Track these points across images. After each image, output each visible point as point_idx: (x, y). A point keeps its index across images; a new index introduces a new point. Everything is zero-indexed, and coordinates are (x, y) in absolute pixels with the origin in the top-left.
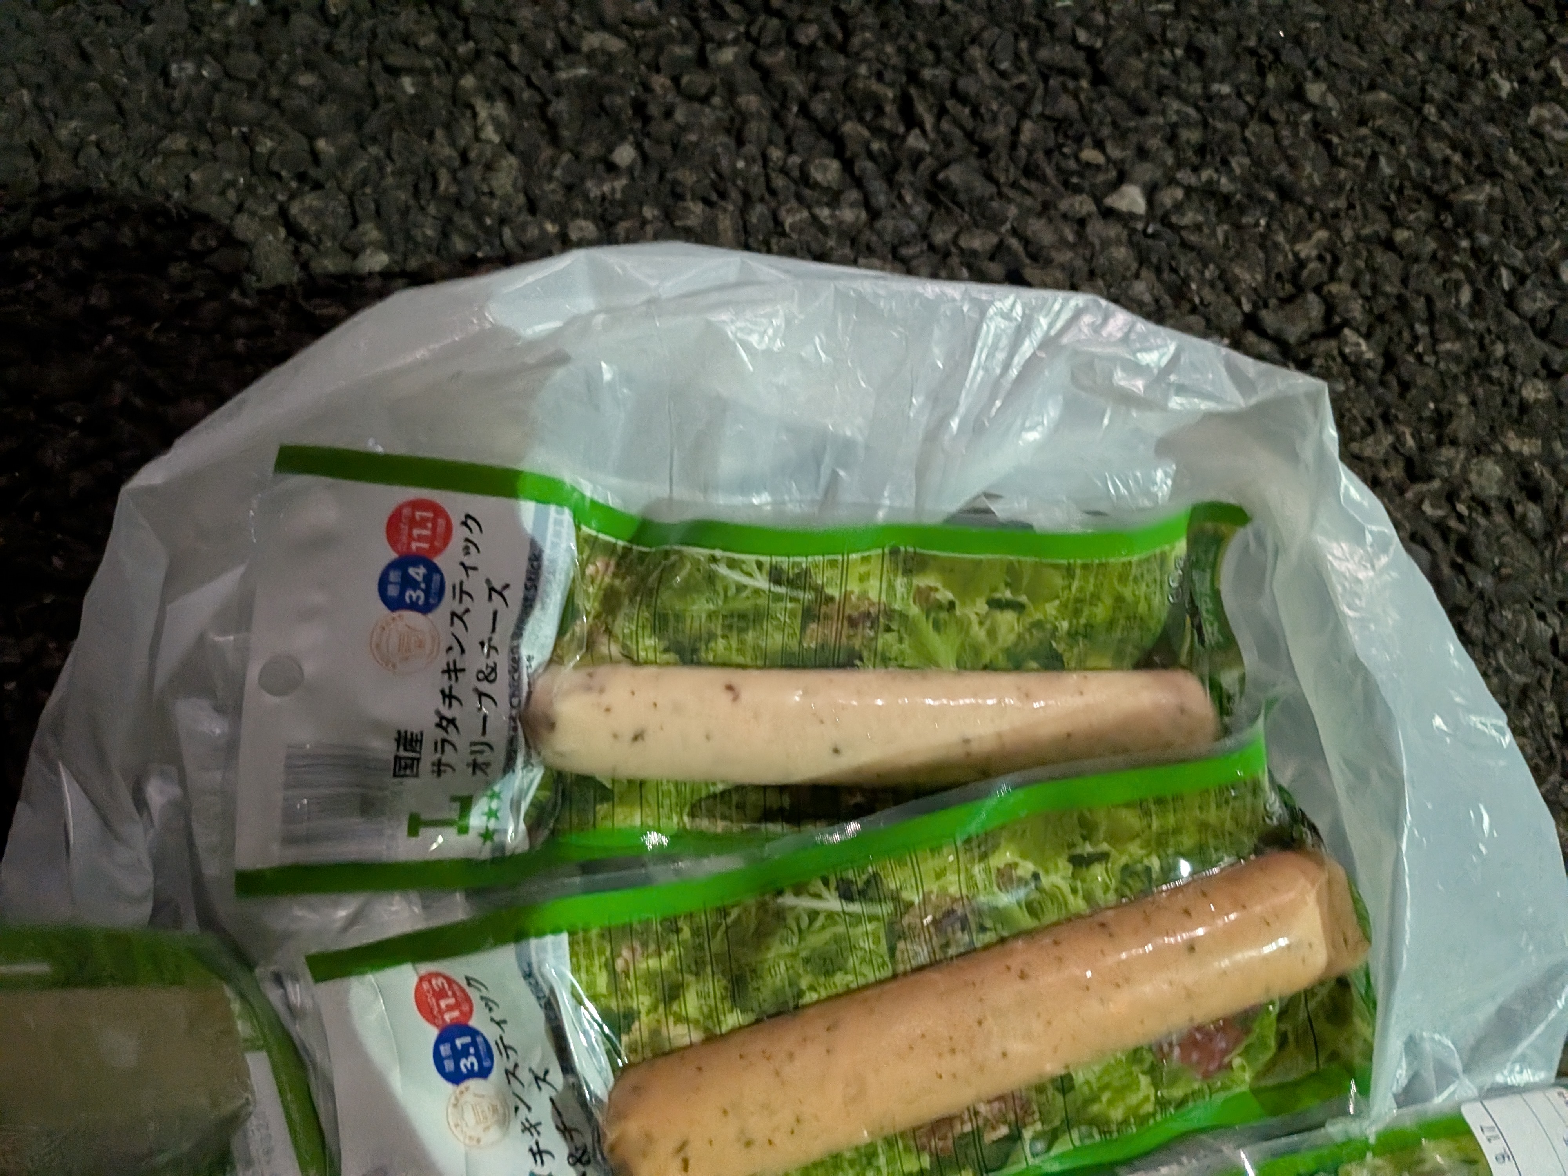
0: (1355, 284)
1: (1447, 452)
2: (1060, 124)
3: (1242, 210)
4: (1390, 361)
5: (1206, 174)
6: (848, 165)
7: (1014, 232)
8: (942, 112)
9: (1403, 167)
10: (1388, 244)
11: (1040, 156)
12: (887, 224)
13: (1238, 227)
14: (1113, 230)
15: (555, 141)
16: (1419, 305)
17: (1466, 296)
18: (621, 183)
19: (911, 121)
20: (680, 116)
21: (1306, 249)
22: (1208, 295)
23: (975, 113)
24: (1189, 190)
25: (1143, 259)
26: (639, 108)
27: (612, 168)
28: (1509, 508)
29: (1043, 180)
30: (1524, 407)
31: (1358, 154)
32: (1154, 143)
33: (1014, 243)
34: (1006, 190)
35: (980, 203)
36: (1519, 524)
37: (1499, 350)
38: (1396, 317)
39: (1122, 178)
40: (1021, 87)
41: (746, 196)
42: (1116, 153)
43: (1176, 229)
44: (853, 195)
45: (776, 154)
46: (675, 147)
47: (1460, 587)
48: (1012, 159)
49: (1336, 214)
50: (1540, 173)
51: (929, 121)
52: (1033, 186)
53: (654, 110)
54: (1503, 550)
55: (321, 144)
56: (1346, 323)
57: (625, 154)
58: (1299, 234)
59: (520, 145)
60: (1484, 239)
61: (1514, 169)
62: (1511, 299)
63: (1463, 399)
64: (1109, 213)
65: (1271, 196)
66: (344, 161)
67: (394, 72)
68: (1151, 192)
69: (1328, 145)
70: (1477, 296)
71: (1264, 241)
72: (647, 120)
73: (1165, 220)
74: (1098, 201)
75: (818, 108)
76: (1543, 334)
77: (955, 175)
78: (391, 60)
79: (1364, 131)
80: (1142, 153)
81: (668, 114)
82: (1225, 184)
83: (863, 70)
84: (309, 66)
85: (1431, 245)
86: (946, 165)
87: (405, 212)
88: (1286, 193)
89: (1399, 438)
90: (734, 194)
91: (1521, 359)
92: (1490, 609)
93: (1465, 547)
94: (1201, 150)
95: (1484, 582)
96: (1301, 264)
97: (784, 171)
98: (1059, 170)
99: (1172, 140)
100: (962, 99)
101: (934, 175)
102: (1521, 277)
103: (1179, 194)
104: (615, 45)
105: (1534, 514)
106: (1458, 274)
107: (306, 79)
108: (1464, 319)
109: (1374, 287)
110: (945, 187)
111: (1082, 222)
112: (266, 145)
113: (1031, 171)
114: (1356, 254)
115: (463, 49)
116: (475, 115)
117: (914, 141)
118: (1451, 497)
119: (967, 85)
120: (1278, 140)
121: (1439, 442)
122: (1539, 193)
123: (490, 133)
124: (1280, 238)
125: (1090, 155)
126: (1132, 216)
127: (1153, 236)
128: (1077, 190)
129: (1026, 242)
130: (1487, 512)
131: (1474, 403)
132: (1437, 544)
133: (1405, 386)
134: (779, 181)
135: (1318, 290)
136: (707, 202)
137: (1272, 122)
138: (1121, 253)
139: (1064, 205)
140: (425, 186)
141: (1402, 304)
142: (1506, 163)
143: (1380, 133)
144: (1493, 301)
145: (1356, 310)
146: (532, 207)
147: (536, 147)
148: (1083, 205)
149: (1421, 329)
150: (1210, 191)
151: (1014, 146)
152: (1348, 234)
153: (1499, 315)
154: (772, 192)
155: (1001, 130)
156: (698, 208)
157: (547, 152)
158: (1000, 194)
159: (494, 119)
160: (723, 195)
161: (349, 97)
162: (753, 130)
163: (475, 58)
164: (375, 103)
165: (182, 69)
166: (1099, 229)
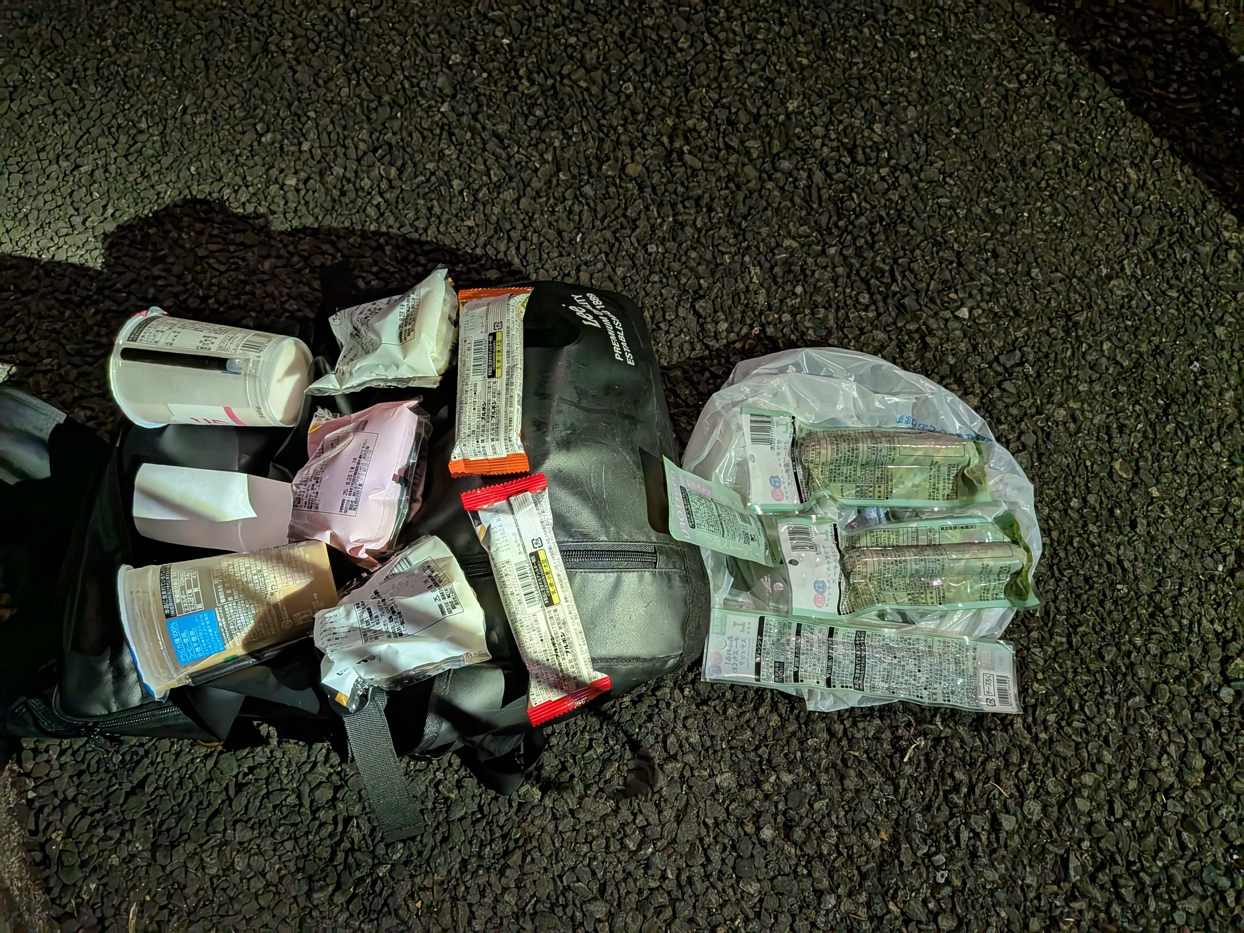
0: (1033, 348)
1: (1049, 406)
2: (944, 282)
3: (1000, 317)
4: (1039, 375)
5: (991, 304)
6: (871, 295)
7: (924, 323)
8: (904, 277)
9: (1060, 304)
10: (1047, 333)
11: (936, 294)
12: (883, 319)
13: (998, 325)
14: (957, 325)
15: (776, 283)
16: (1052, 356)
17: (1069, 353)
18: (798, 300)
19: (894, 280)
20: (817, 275)
21: (1019, 334)
22: (984, 350)
23: (915, 277)
24: (984, 310)
25: (965, 335)
26: (803, 271)
27: (794, 294)
28: (1065, 423)
29: (936, 303)
30: (1079, 392)
31: (1044, 298)
32: (974, 292)
33: (924, 327)
34: (924, 308)
35: (914, 312)
36: (1067, 429)
37: (1075, 373)
38: (1045, 360)
39: (963, 305)
40: (933, 267)
41: (838, 307)
42: (961, 296)
43: (978, 324)
44: (873, 307)
45: (848, 291)
46: (815, 286)
47: (1043, 447)
48: (926, 295)
49: (1032, 321)
50: (1107, 307)
51: (899, 278)
52: (932, 306)
53: (808, 272)
54: (1060, 437)
55: (702, 281)
56: (1026, 362)
57: (799, 290)
58: (1019, 328)
59: (765, 285)
60: (1080, 333)
61: (1099, 305)
62: (1084, 354)
63: (1059, 389)
64: (956, 318)
65: (1012, 314)
66: (710, 288)
67: (723, 253)
68: (970, 312)
69: (1035, 294)
70: (1073, 354)
71: (1006, 330)
72: (806, 276)
73: (974, 321)
74: (953, 313)
75: (863, 274)
76: (1091, 368)
77: (906, 301)
78: (721, 248)
79: (1049, 289)
80: (970, 295)
81: (813, 272)
82: (996, 309)
83: (879, 258)
84: (694, 249)
85: (1062, 334)
86: (904, 297)
87: (730, 308)
88: (1017, 312)
89: (1036, 400)
90: (834, 306)
91: (1080, 377)
92: (1051, 454)
93: (1048, 435)
94: (990, 294)
95: (1051, 446)
96: (1017, 339)
97: (851, 297)
98: (942, 300)
99: (981, 291)
100: (912, 271)
101: (900, 300)
102: (1090, 347)
103: (980, 311)
104: (795, 244)
105: (1072, 427)
106: (1068, 345)
107: (693, 254)
108: (1066, 361)
109: (1039, 348)
110: (903, 305)
111: (947, 321)
112: (684, 280)
113: (932, 300)
114: (1035, 337)
115: (744, 244)
116: (750, 272)
117: (894, 288)
118: (1047, 420)
119: (914, 266)
120: (1017, 292)
121: (1048, 403)
122: (1105, 315)
123: (755, 280)
124: (1011, 330)
125: (953, 295)
126: (964, 319)
127: (970, 327)
128: (947, 308)
129: (927, 328)
130: (1057, 426)
131: (1062, 390)
132: (1040, 433)
133: (1041, 383)
134: (849, 302)
135: (1020, 349)
136: (826, 308)
137: (1017, 285)
138: (958, 333)
139: (941, 314)
140: (736, 299)
141: (1047, 356)
142: (1096, 303)
143: (1054, 289)
144: (1078, 355)
145: (1031, 357)
146: (770, 308)
147: (770, 287)
148: (947, 314)
149: (1051, 364)
150: (991, 310)
151: (927, 290)
152: (1034, 330)
153: (1079, 361)
154: (846, 305)
155: (924, 285)
156: (822, 311)
157: (774, 288)
158: (921, 310)
159: (756, 274)
160: (830, 306)
161: (708, 262)
162: (841, 281)
163: (748, 247)
164: (717, 265)
165: (652, 248)
166: (953, 324)
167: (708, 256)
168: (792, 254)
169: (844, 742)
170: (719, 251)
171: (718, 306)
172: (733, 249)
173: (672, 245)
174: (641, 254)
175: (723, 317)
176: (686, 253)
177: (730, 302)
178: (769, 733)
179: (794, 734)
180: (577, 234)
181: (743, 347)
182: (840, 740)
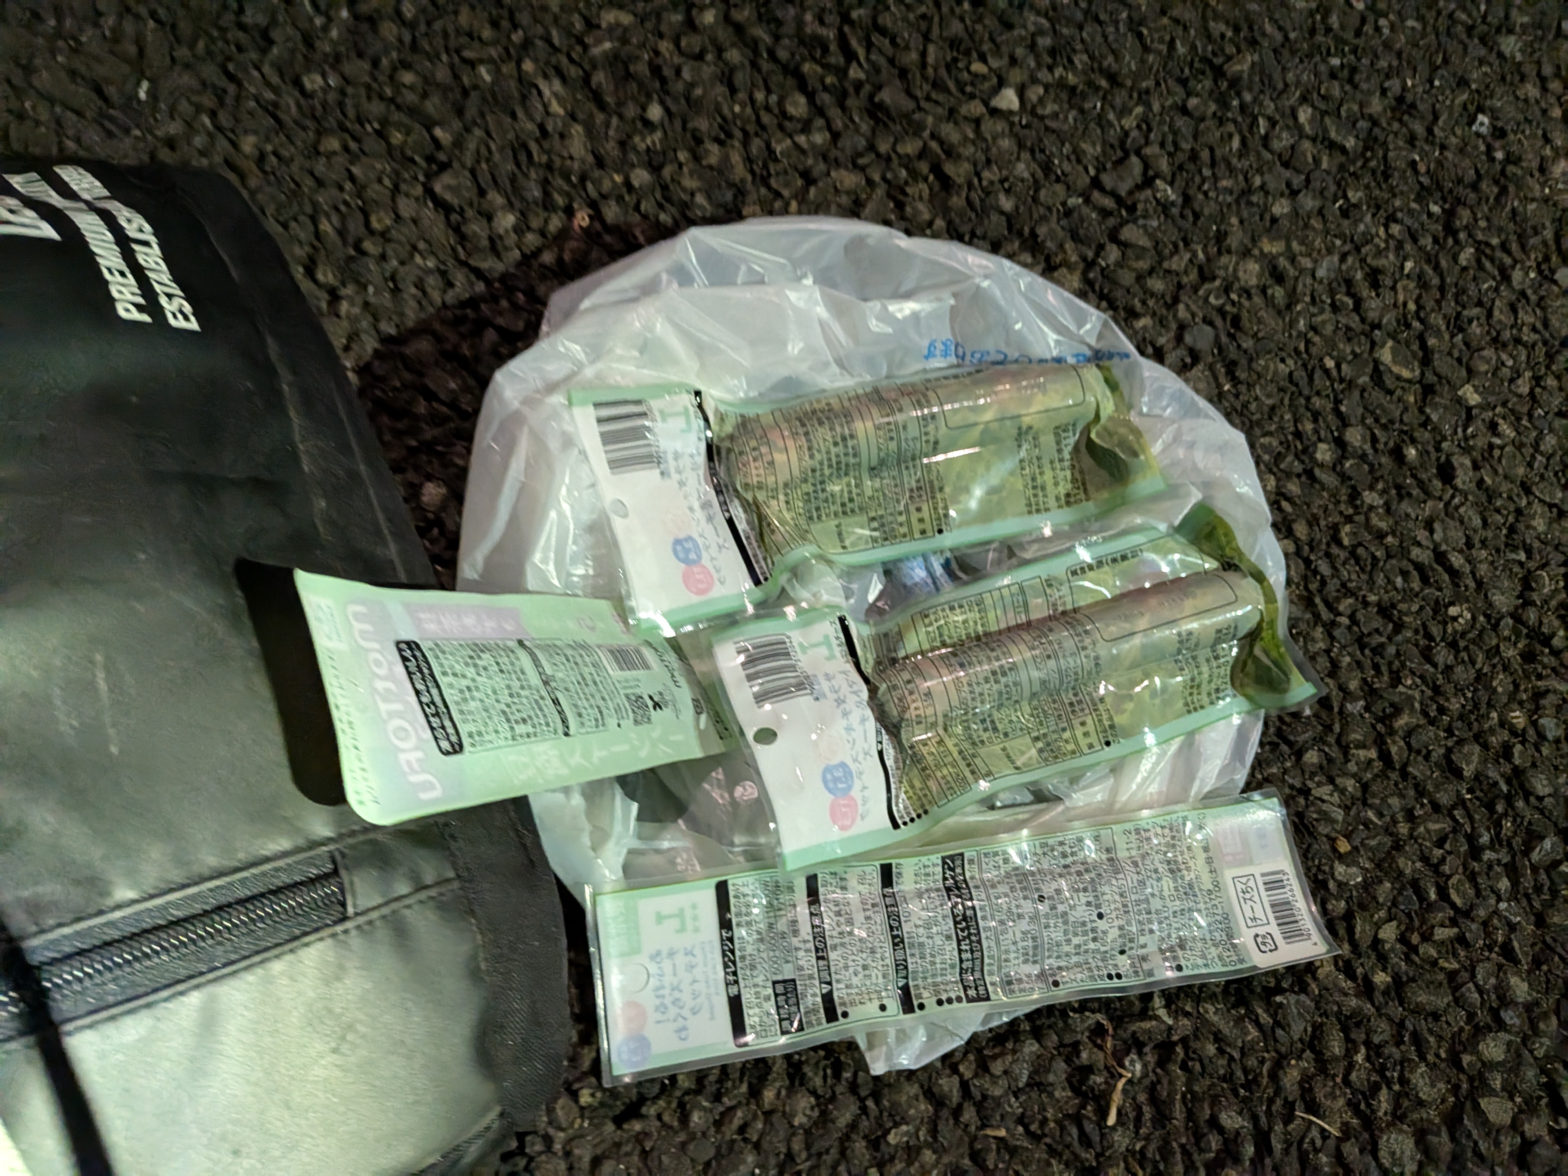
0: (1162, 145)
1: (1224, 259)
2: (954, 43)
3: (1084, 96)
4: (1187, 199)
5: (1058, 72)
6: (811, 97)
7: (933, 136)
8: (869, 46)
9: (1193, 47)
10: (1184, 110)
11: (943, 72)
12: (847, 143)
13: (1082, 111)
14: (1000, 126)
15: (602, 106)
16: (1205, 155)
17: (1236, 143)
18: (658, 135)
19: (850, 56)
20: (686, 74)
21: (1129, 122)
22: (1067, 167)
23: (893, 42)
24: (1047, 87)
25: (1021, 145)
26: (656, 70)
27: (648, 124)
28: (1263, 290)
29: (948, 91)
30: (1274, 220)
31: (1161, 40)
32: (1020, 52)
33: (934, 145)
34: (923, 104)
35: (907, 116)
36: (1269, 301)
37: (1257, 181)
38: (1191, 167)
39: (1002, 83)
40: (924, 17)
41: (746, 133)
42: (995, 63)
43: (1042, 118)
44: (820, 122)
45: (760, 96)
46: (688, 99)
47: (1232, 348)
48: (925, 78)
49: (1147, 92)
50: (1286, 38)
51: (861, 52)
52: (941, 98)
53: (667, 72)
54: (1260, 321)
55: (438, 132)
56: (1157, 176)
57: (655, 112)
58: (1124, 111)
59: (581, 116)
60: (1248, 97)
61: (1271, 38)
62: (1266, 140)
63: (1234, 220)
64: (994, 112)
65: (1104, 83)
66: (458, 144)
67: (472, 64)
68: (1021, 93)
69: (1140, 35)
70: (1244, 142)
71: (1101, 121)
72: (663, 81)
73: (1033, 113)
74: (986, 104)
75: (783, 54)
76: (1286, 165)
77: (885, 96)
78: (467, 54)
79: (1165, 21)
80: (1013, 61)
81: (678, 72)
82: (1071, 79)
83: (808, 17)
84: (406, 66)
85: (1213, 107)
86: (879, 88)
87: (513, 180)
88: (1113, 79)
89: (1194, 254)
90: (738, 134)
91: (1271, 186)
92: (1251, 360)
93: (1236, 321)
94: (1053, 52)
95: (1248, 344)
96: (1126, 134)
97: (768, 108)
98: (957, 82)
99: (1032, 46)
100: (883, 31)
101: (871, 97)
102: (1273, 123)
103: (1041, 91)
104: (625, 19)
105: (1278, 293)
106: (1231, 127)
107: (408, 78)
108: (1234, 161)
109: (1175, 144)
110: (881, 106)
111: (977, 122)
112: (397, 137)
113: (937, 85)
114: (1162, 122)
115: (517, 37)
116: (540, 93)
117: (855, 73)
118: (1227, 290)
119: (885, 20)
120: (1105, 37)
121: (1220, 253)
122: (1286, 53)
123: (556, 108)
124: (1111, 116)
125: (978, 67)
126: (1011, 112)
127: (1027, 126)
128: (972, 96)
129: (941, 143)
130: (1249, 297)
131: (1241, 222)
132: (1219, 322)
133: (1197, 216)
134: (766, 118)
135: (1138, 153)
136: (720, 142)
137: (1100, 23)
138: (1006, 143)
139: (964, 110)
140: (523, 157)
141: (1194, 156)
142: (1264, 34)
143: (1177, 21)
144: (1255, 143)
145: (1164, 165)
146: (600, 162)
147: (591, 116)
148: (976, 108)
149: (1207, 172)
150: (1061, 84)
151: (924, 65)
152: (1156, 107)
153: (1258, 155)
154: (763, 128)
155: (914, 56)
156: (714, 148)
157: (600, 118)
158: (920, 109)
159: (556, 95)
160: (729, 135)
161: (445, 89)
162: (740, 78)
163: (527, 44)
164: (465, 93)
165: (313, 82)
166: (990, 126)
167: (442, 74)
168: (624, 41)
169: (969, 1114)
170: (464, 61)
171: (485, 179)
172: (493, 52)
173: (358, 68)
174: (290, 101)
175: (500, 200)
176: (391, 78)
177: (510, 167)
178: (797, 1144)
179: (853, 1126)
180: (138, 84)
181: (560, 260)
182: (957, 1112)
